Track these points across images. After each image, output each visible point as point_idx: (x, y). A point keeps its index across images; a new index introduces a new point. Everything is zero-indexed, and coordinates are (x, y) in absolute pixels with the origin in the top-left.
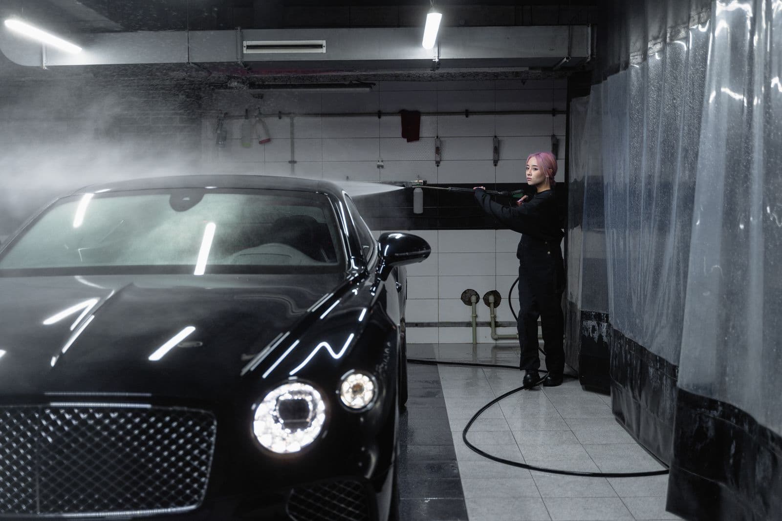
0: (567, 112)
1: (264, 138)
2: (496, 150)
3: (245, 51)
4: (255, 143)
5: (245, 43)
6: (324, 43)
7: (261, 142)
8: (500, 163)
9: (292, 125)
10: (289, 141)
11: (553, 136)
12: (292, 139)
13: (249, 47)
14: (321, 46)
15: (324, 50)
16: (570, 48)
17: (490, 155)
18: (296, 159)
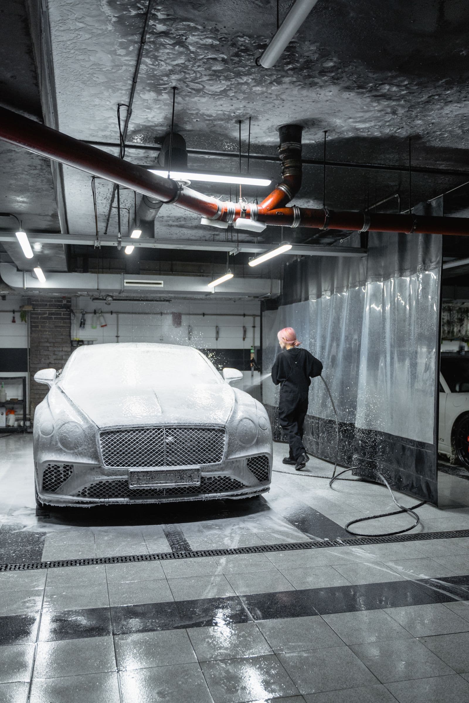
0: (261, 316)
1: (104, 324)
2: (218, 333)
3: (125, 285)
4: (99, 327)
5: (125, 281)
6: (162, 282)
7: (102, 326)
8: (219, 339)
9: (118, 317)
10: (116, 326)
11: (244, 327)
12: (118, 325)
13: (127, 283)
14: (160, 284)
15: (162, 286)
16: (271, 289)
17: (214, 335)
18: (119, 335)
